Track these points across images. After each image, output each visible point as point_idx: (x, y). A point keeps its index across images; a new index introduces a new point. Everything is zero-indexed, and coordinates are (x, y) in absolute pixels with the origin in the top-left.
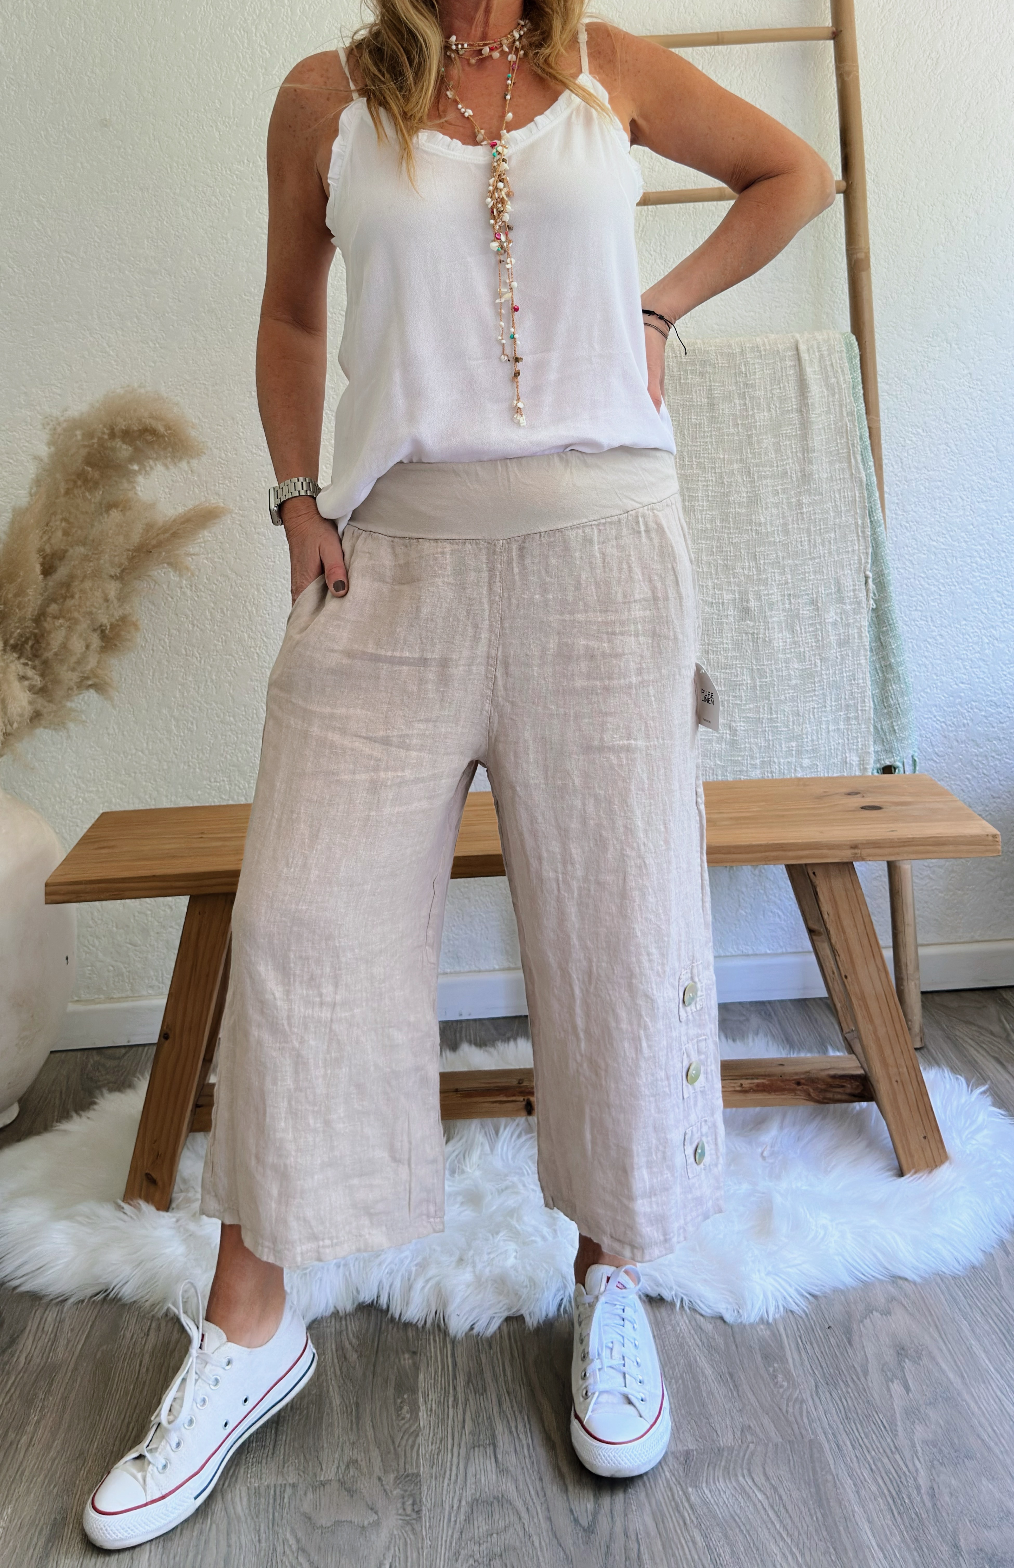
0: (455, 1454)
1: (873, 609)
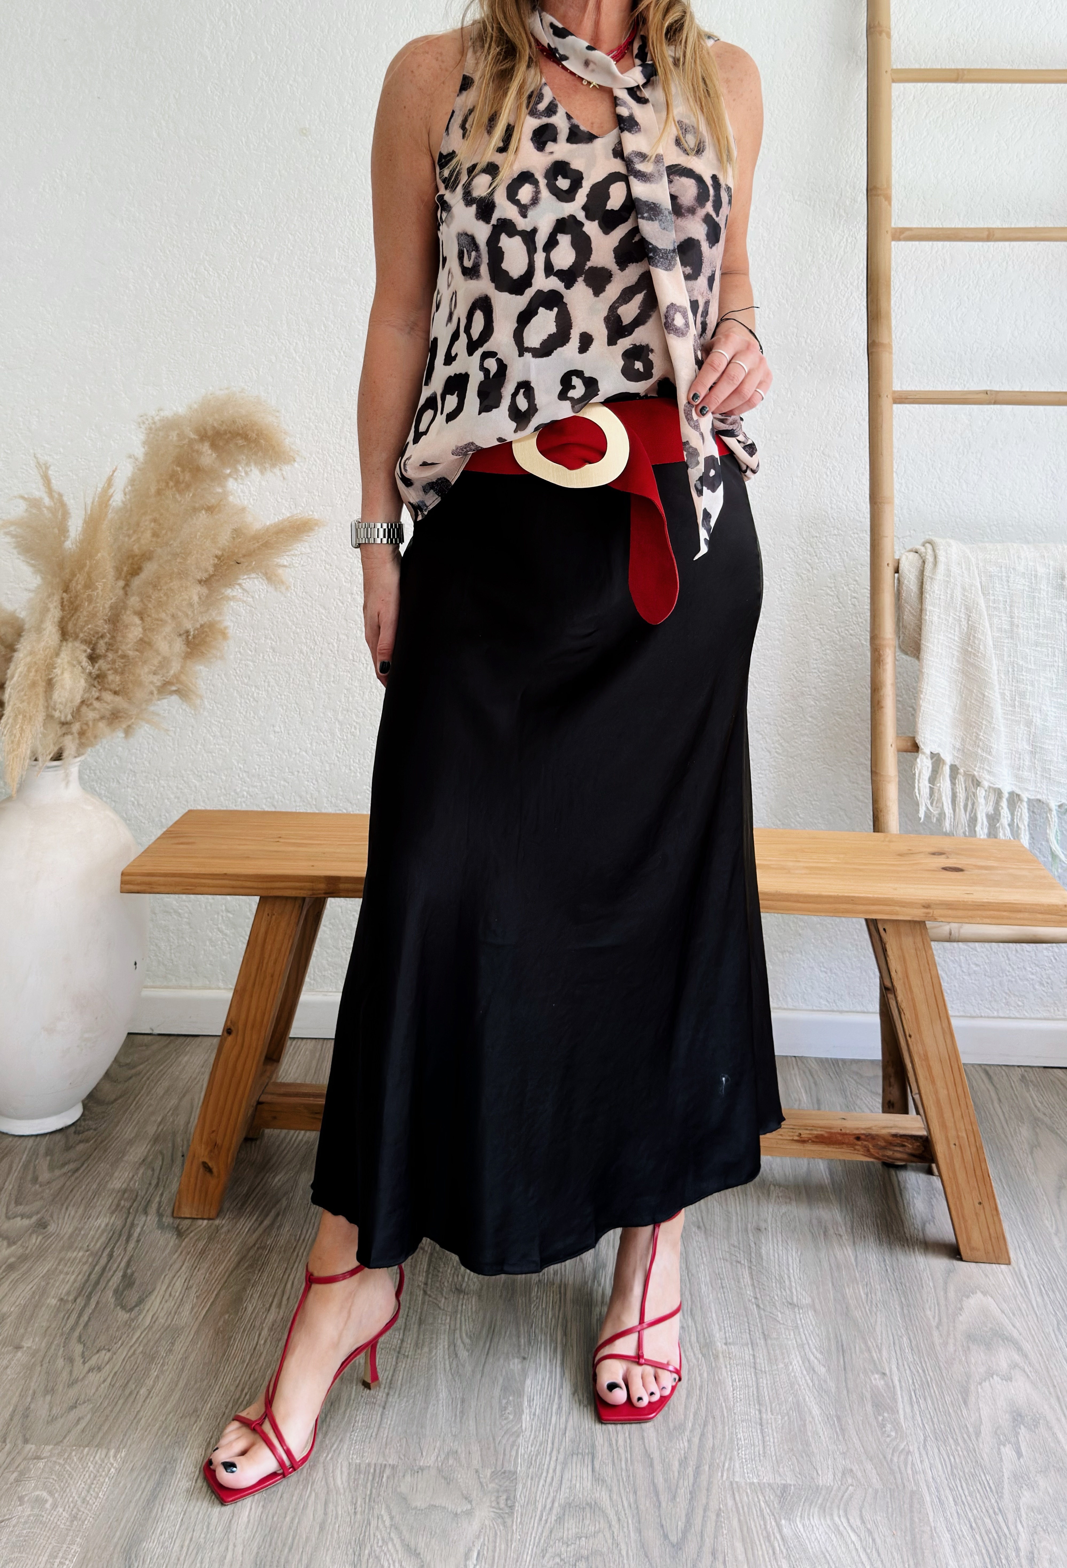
0: (554, 1458)
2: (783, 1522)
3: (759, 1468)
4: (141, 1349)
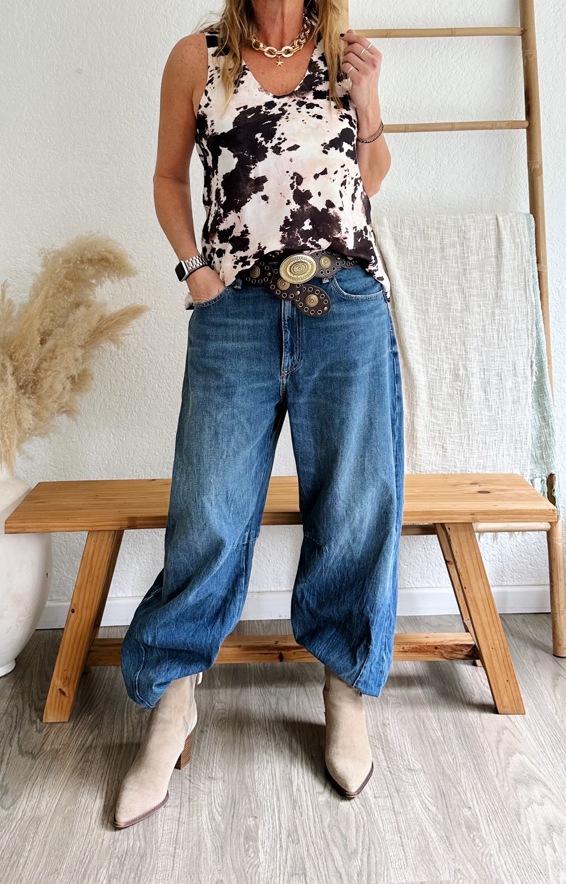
0: (282, 879)
1: (535, 382)
3: (405, 873)
4: (17, 833)
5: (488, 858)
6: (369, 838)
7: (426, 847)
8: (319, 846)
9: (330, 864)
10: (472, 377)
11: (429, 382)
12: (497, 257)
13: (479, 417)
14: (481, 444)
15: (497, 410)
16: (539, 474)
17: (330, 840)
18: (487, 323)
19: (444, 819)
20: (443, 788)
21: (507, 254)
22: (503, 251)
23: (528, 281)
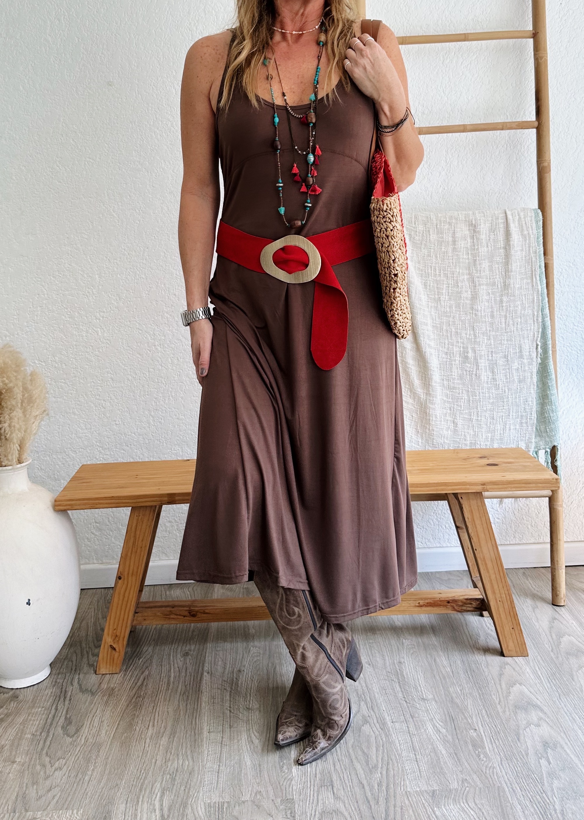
0: (312, 790)
1: (540, 363)
2: (435, 809)
3: (419, 783)
4: (82, 756)
5: (491, 771)
6: (388, 755)
7: (437, 762)
8: (344, 763)
9: (354, 777)
10: (481, 359)
11: (440, 364)
12: (505, 248)
13: (487, 395)
14: (489, 419)
15: (503, 388)
16: (543, 447)
17: (354, 758)
18: (495, 309)
19: (453, 738)
20: (452, 713)
21: (516, 246)
22: (511, 243)
23: (535, 270)
